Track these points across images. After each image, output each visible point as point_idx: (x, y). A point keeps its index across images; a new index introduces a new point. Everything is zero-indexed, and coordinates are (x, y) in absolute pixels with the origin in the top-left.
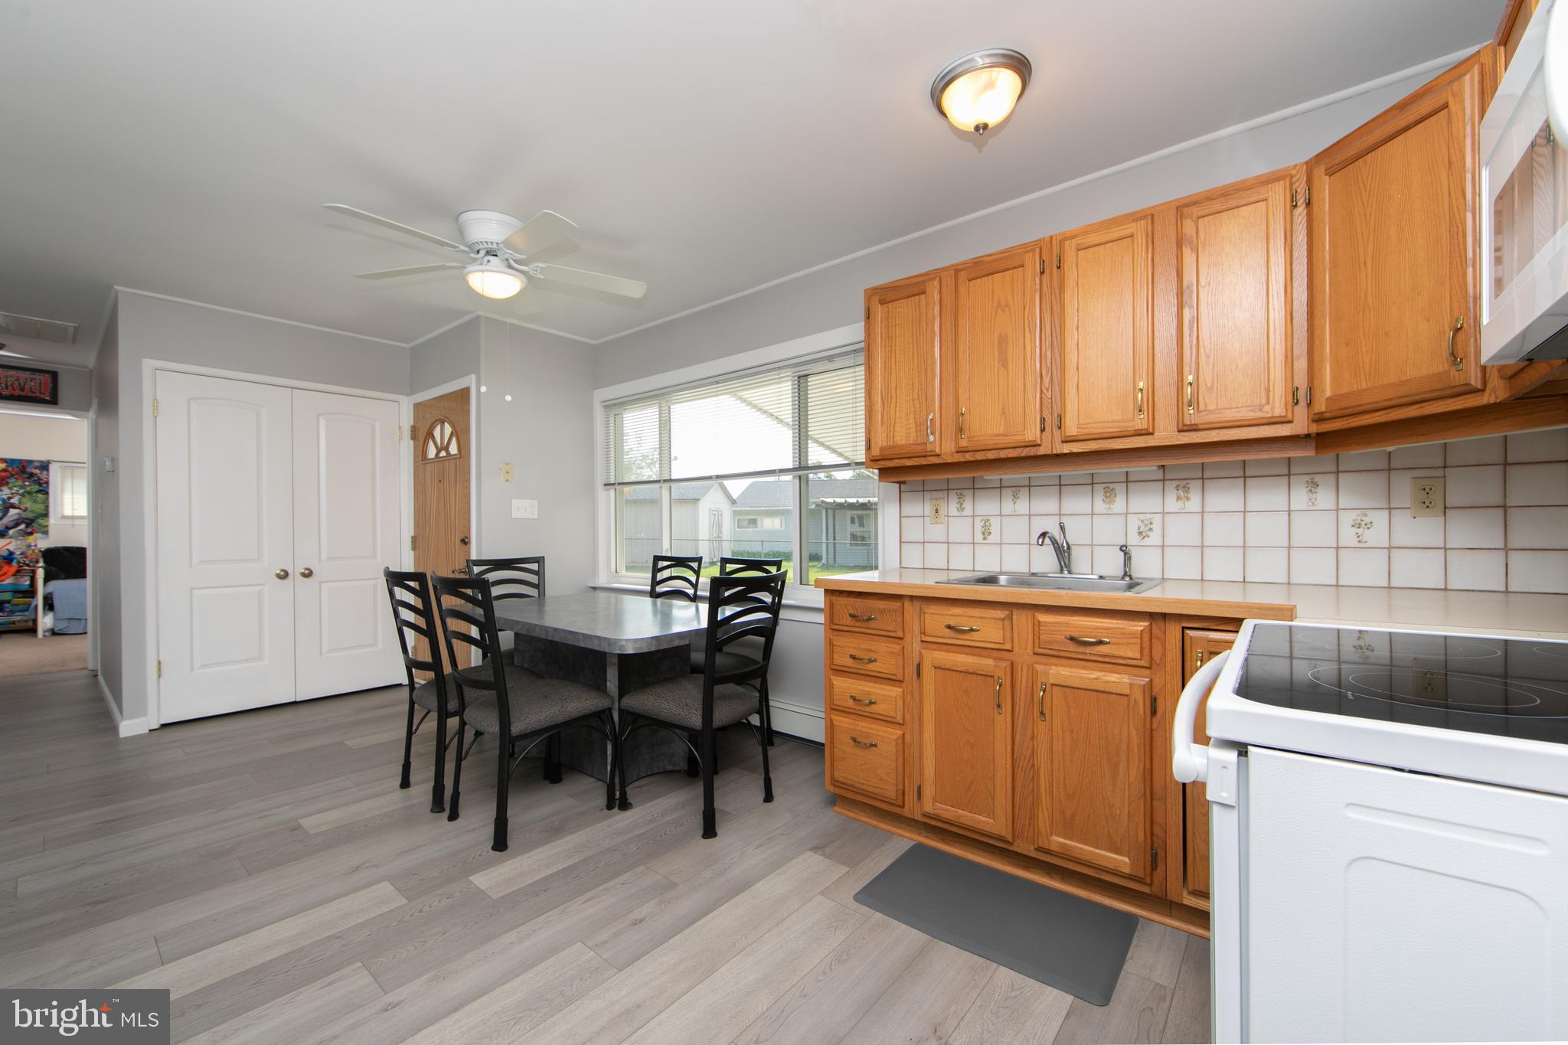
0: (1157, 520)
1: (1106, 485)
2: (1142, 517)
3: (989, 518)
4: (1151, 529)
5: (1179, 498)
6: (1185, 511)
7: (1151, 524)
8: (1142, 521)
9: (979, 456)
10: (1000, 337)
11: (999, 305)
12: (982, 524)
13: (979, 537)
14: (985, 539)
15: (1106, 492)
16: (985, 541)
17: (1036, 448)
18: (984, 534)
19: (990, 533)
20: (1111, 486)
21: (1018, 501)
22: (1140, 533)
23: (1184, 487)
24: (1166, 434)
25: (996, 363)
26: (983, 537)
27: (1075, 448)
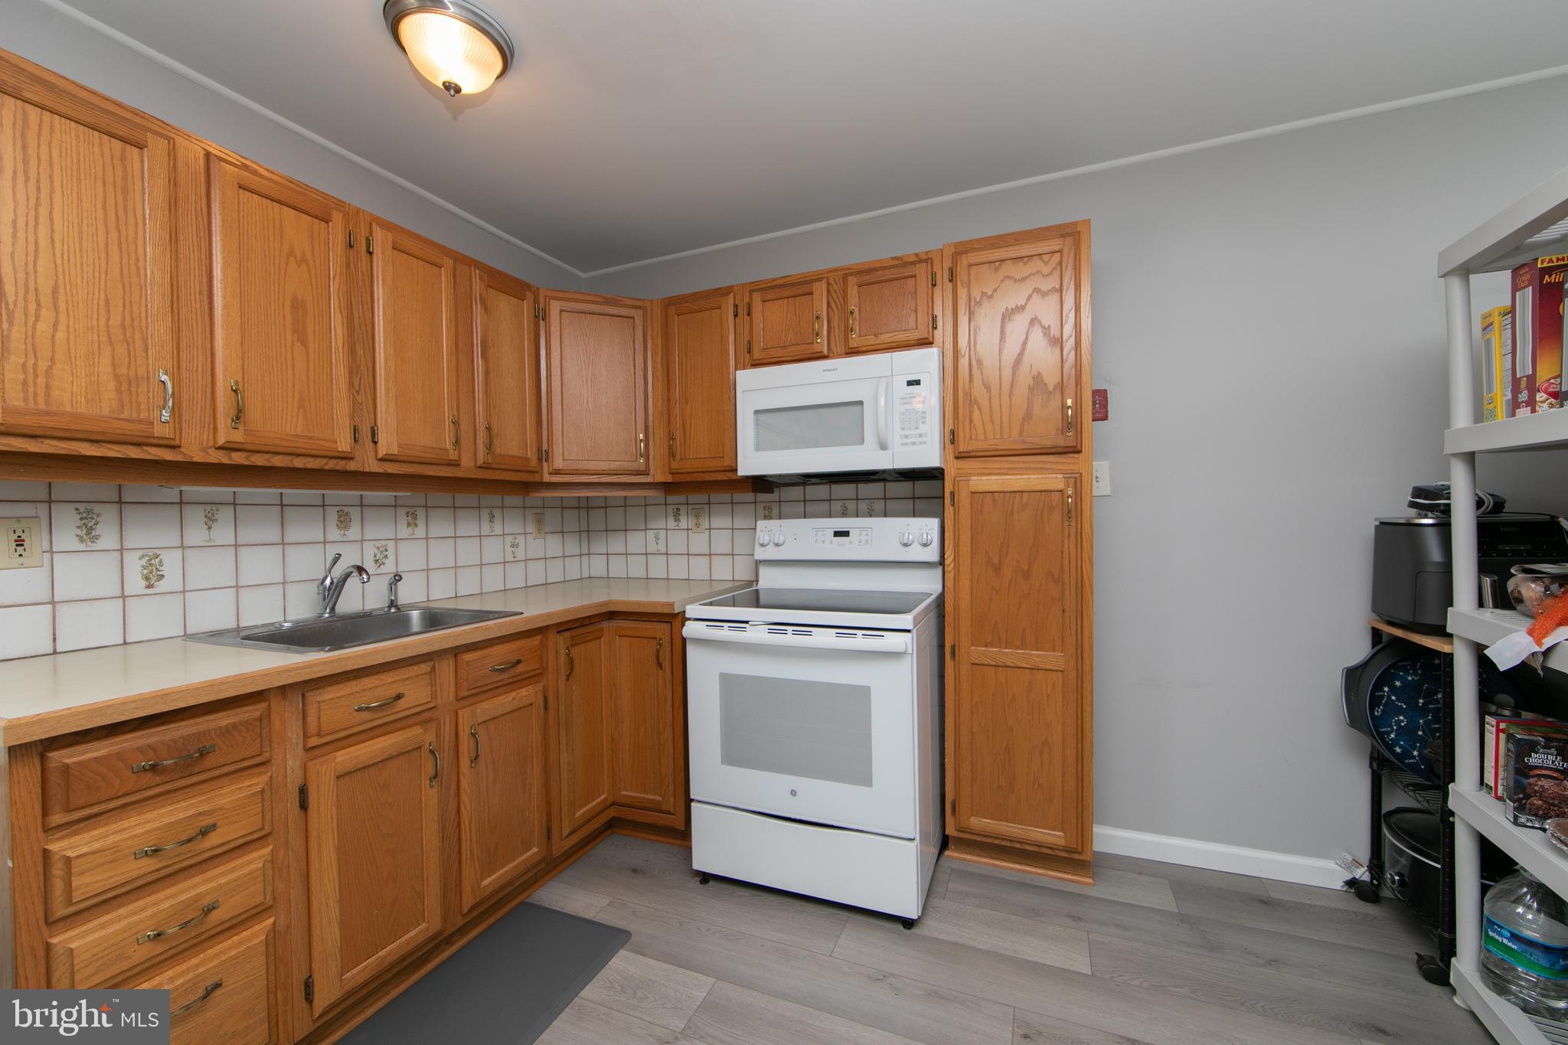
0: (391, 545)
1: (339, 508)
2: (378, 544)
3: (158, 552)
4: (386, 557)
5: (409, 525)
6: (414, 537)
7: (386, 550)
8: (378, 548)
9: (258, 460)
10: (295, 299)
11: (291, 253)
12: (144, 562)
13: (135, 583)
14: (149, 586)
15: (340, 516)
16: (150, 591)
17: (343, 462)
18: (147, 579)
19: (163, 576)
20: (346, 509)
21: (214, 525)
22: (376, 561)
23: (413, 514)
24: (467, 467)
25: (289, 337)
26: (144, 583)
27: (391, 468)
